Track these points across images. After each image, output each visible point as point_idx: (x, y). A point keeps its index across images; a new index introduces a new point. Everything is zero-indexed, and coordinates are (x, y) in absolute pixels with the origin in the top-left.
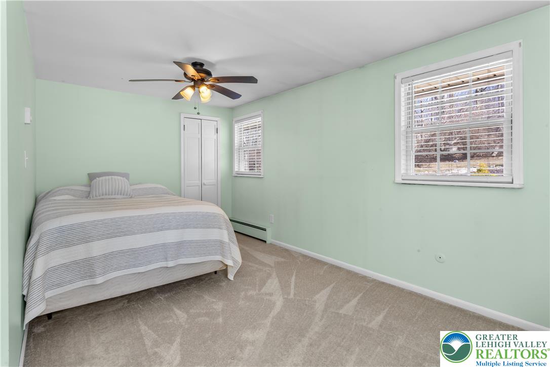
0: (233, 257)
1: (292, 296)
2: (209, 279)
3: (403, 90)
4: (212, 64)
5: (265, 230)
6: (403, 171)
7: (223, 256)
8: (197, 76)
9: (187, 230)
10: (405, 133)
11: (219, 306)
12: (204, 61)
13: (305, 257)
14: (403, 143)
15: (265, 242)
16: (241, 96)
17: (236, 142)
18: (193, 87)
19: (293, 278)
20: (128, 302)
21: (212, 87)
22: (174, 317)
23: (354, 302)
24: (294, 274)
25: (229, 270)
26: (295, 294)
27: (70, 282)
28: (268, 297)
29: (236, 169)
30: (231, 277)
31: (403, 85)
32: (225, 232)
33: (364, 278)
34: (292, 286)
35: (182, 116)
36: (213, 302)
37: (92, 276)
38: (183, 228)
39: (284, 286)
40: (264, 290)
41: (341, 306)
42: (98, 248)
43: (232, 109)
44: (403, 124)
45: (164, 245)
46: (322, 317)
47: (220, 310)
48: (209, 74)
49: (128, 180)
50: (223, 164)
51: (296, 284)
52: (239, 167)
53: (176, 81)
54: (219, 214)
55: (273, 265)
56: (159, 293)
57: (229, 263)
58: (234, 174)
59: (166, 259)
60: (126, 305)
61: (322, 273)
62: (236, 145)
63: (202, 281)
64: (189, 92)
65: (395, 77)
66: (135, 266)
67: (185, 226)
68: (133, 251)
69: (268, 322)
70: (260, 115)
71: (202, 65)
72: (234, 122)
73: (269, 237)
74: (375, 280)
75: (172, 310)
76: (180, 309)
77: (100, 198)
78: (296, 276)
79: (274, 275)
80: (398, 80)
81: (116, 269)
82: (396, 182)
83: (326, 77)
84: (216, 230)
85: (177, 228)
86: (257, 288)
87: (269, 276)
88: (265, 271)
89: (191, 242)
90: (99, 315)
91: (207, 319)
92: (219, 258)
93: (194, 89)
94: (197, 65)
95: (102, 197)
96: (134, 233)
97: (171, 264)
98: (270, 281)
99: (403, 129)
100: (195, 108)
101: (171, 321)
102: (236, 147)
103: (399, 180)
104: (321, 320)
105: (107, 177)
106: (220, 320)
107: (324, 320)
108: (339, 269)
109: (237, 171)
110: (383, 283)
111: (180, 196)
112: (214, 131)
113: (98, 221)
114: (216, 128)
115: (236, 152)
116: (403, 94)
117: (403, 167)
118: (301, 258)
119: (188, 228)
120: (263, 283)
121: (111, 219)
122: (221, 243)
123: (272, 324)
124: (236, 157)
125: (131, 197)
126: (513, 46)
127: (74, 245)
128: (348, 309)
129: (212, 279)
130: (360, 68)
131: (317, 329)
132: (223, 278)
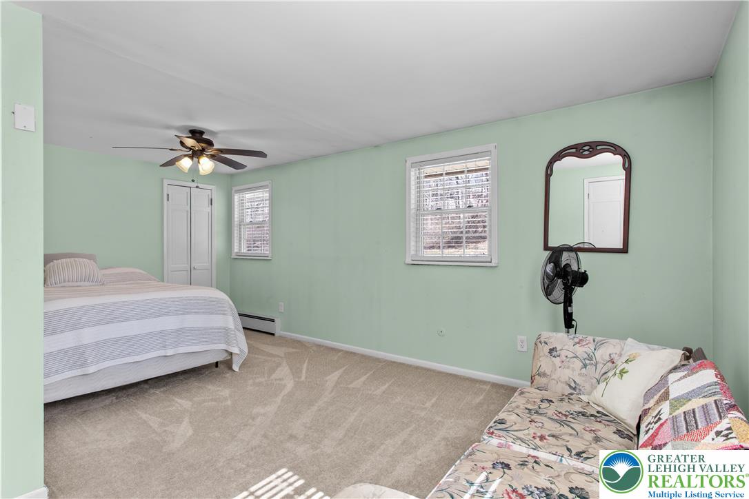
0: (239, 345)
1: (303, 378)
2: (210, 373)
3: (413, 174)
4: (213, 133)
5: (273, 321)
6: (413, 253)
7: (228, 343)
8: (198, 146)
9: (188, 316)
10: (414, 216)
11: (225, 392)
12: (204, 129)
13: (319, 346)
14: (412, 224)
15: (273, 334)
16: (246, 166)
17: (236, 216)
18: (191, 157)
19: (305, 365)
20: (117, 399)
21: (212, 157)
22: (177, 404)
23: (363, 379)
24: (307, 361)
25: (235, 359)
26: (306, 378)
27: (58, 372)
28: (278, 382)
29: (236, 249)
30: (236, 368)
31: (413, 169)
32: (231, 318)
33: (378, 360)
34: (304, 371)
35: (166, 182)
36: (218, 391)
37: (84, 364)
38: (184, 314)
39: (296, 372)
40: (274, 376)
41: (351, 383)
42: (88, 335)
43: (231, 175)
44: (413, 206)
45: (162, 333)
46: (332, 391)
47: (228, 395)
48: (210, 143)
49: (96, 263)
50: (219, 243)
51: (308, 369)
52: (240, 247)
53: (171, 150)
54: (223, 299)
55: (283, 355)
56: (153, 388)
57: (235, 350)
58: (234, 256)
59: (165, 348)
60: (115, 401)
61: (336, 358)
62: (236, 220)
63: (202, 374)
64: (186, 163)
65: (406, 161)
66: (130, 355)
67: (185, 312)
68: (128, 338)
69: (279, 399)
70: (268, 185)
71: (202, 133)
72: (233, 192)
73: (278, 328)
74: (386, 360)
75: (173, 400)
76: (181, 398)
77: (61, 285)
78: (309, 362)
79: (284, 363)
80: (408, 164)
81: (108, 359)
82: (406, 262)
83: (341, 152)
84: (221, 316)
85: (177, 314)
86: (266, 375)
87: (279, 365)
88: (274, 361)
89: (191, 329)
90: (85, 411)
91: (215, 403)
92: (223, 346)
93: (192, 159)
94: (196, 134)
95: (63, 284)
96: (128, 320)
97: (170, 352)
98: (279, 369)
99: (413, 212)
100: (193, 181)
101: (174, 408)
102: (236, 223)
103: (409, 261)
104: (330, 394)
105: (68, 260)
106: (229, 403)
107: (333, 394)
108: (355, 354)
109: (237, 253)
110: (394, 362)
111: (163, 281)
112: (206, 202)
113: (88, 306)
114: (210, 197)
115: (236, 228)
116: (413, 178)
117: (413, 248)
118: (314, 348)
119: (188, 314)
120: (272, 371)
121: (103, 305)
122: (226, 329)
123: (282, 400)
124: (236, 235)
125: (103, 284)
126: (491, 147)
127: (61, 332)
128: (358, 383)
129: (212, 372)
130: (376, 147)
131: (326, 400)
132: (226, 370)
